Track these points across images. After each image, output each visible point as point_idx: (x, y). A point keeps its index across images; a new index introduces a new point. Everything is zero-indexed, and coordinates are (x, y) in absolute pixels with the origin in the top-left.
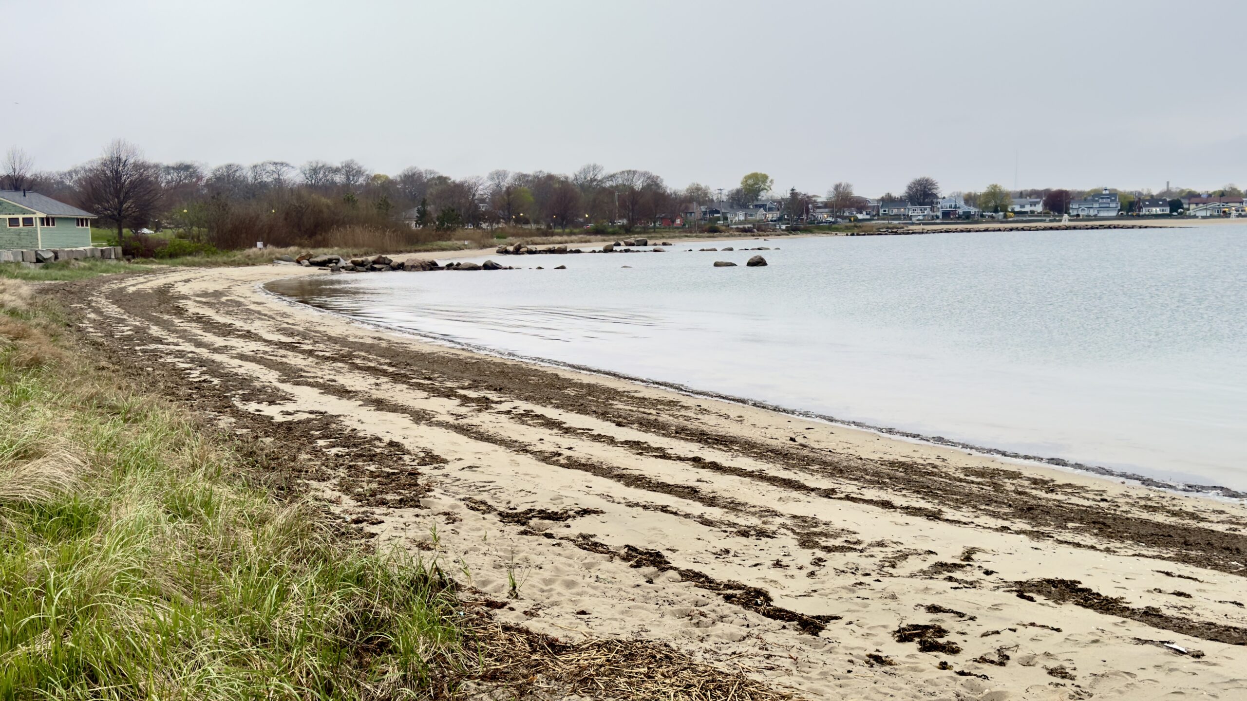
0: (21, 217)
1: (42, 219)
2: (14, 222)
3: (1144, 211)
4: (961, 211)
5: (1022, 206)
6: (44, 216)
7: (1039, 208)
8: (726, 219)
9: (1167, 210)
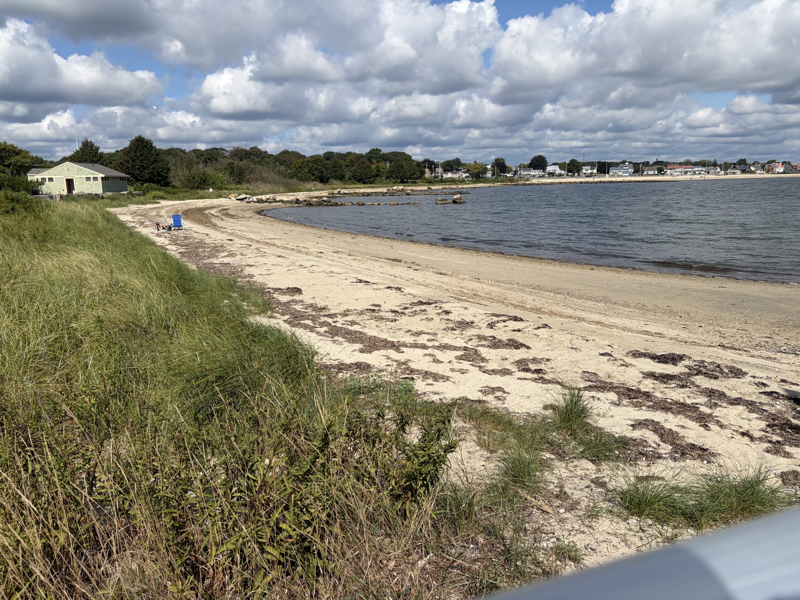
0: (92, 176)
1: (102, 178)
2: (88, 179)
3: (645, 173)
4: (557, 173)
5: (587, 170)
6: (103, 176)
7: (595, 171)
8: (442, 176)
9: (656, 172)
